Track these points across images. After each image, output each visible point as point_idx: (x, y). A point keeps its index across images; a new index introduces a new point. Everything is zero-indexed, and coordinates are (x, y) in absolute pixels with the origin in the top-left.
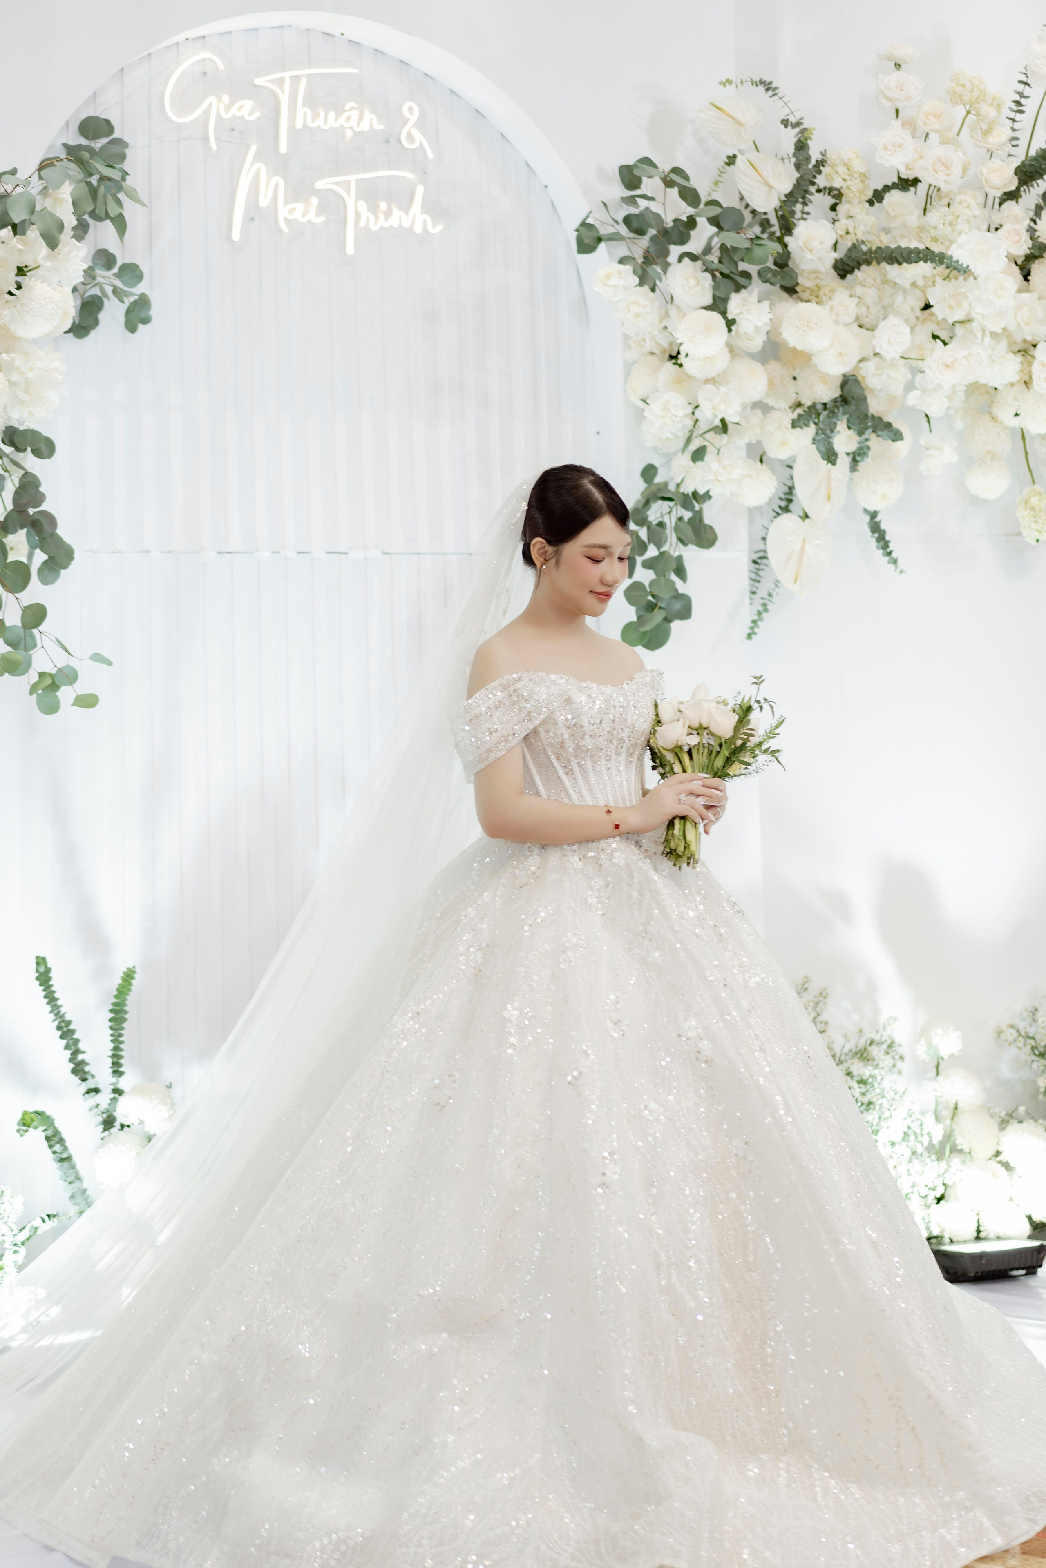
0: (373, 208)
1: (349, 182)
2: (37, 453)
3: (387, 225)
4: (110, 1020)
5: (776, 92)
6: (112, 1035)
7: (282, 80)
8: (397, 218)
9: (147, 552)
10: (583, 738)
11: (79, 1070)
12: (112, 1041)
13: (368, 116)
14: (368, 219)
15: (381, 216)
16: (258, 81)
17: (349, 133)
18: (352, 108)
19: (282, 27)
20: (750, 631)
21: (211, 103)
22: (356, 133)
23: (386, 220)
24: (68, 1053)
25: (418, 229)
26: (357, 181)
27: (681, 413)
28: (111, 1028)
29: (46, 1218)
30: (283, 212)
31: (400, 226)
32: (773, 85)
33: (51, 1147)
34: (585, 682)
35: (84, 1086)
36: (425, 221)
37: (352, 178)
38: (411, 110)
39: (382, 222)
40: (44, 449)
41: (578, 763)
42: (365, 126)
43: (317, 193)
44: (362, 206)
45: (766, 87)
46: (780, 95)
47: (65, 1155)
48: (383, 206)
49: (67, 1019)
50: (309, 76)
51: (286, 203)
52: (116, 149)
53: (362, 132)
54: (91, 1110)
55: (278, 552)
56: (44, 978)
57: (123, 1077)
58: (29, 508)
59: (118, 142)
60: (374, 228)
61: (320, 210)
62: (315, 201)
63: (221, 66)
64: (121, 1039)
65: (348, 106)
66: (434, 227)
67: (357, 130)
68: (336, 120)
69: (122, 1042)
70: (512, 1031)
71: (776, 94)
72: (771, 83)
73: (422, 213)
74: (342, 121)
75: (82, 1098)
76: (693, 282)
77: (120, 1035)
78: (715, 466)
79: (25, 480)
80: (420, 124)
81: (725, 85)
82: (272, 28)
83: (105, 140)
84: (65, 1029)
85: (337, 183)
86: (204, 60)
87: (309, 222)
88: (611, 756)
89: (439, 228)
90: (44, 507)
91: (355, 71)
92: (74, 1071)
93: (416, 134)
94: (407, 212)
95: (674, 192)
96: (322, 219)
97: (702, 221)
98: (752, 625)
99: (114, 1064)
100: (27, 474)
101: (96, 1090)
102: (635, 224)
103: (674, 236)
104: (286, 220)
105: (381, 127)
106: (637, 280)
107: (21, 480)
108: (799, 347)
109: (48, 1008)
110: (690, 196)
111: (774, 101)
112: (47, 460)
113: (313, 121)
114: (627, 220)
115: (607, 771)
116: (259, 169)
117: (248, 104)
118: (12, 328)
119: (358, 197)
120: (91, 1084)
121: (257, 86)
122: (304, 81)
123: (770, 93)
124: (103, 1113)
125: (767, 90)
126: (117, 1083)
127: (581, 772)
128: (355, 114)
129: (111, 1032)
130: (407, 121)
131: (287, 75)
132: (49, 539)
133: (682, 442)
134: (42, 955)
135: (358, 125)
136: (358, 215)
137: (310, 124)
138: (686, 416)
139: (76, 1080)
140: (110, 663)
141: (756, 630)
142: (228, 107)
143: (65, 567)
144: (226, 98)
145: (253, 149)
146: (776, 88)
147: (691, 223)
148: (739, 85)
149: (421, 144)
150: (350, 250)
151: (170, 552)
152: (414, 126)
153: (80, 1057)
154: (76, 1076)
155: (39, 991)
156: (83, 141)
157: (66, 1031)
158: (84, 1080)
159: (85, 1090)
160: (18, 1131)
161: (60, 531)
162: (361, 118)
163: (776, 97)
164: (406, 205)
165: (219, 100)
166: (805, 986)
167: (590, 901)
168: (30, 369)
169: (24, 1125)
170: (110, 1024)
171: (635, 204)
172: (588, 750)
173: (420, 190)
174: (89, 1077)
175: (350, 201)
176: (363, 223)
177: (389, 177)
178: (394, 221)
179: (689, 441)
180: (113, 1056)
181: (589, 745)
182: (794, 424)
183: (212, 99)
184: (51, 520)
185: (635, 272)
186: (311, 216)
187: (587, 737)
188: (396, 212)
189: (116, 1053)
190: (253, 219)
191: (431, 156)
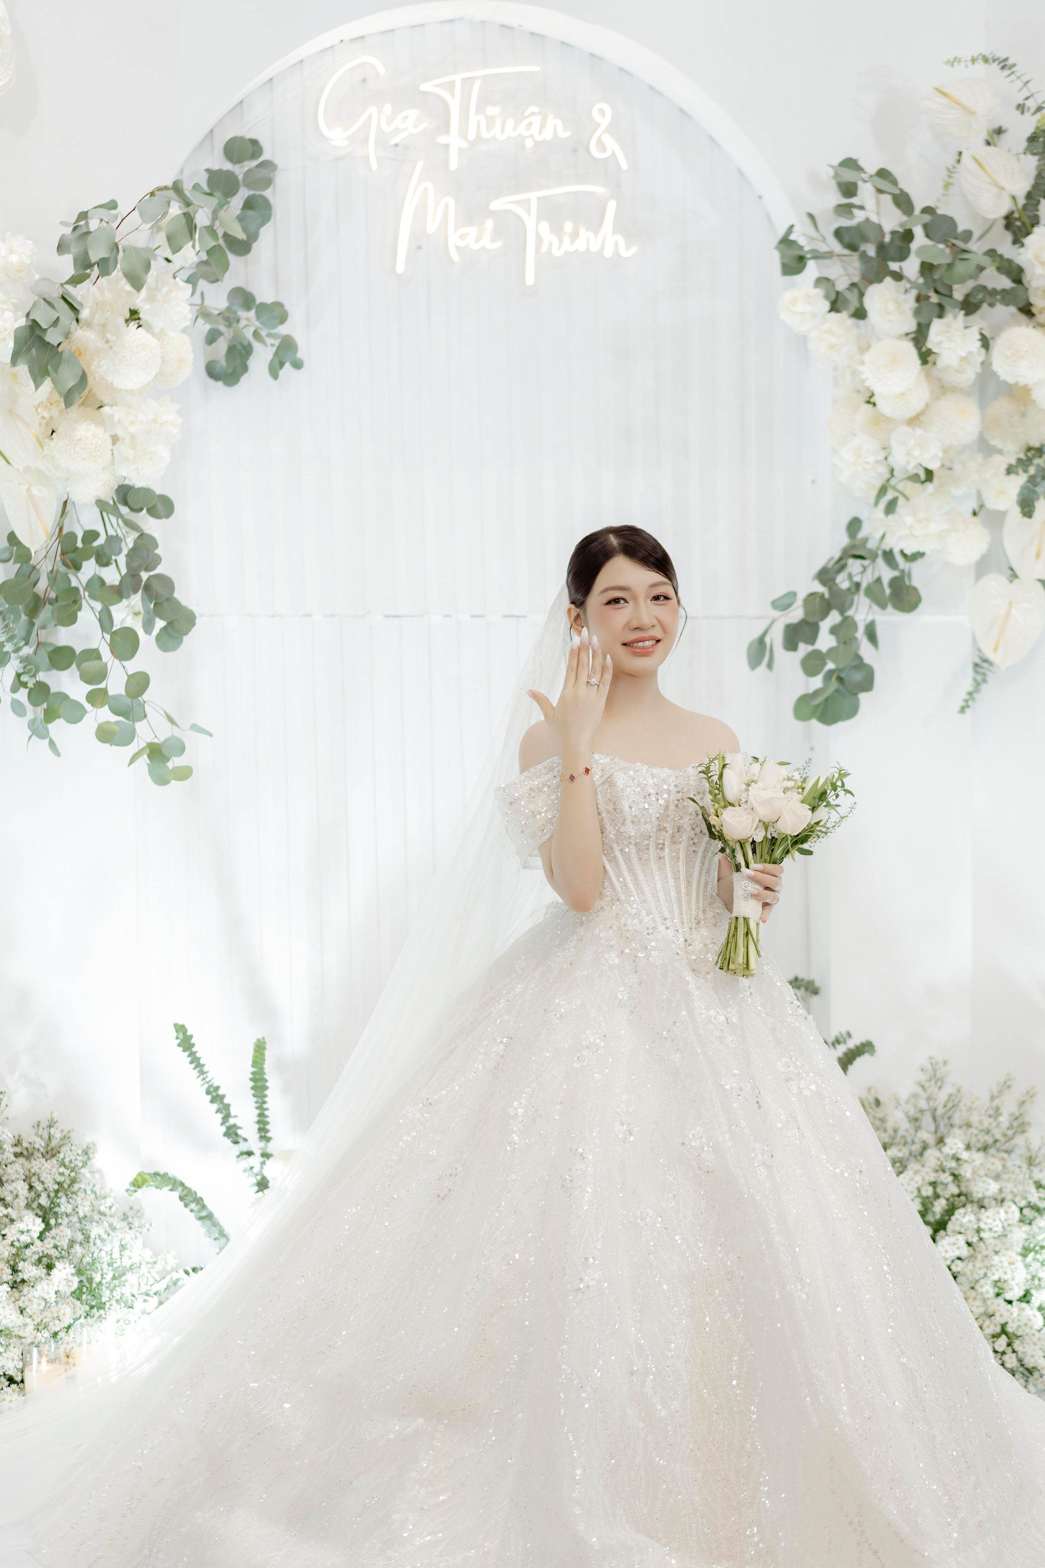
0: (557, 230)
1: (529, 200)
2: (153, 512)
3: (571, 249)
4: (252, 1088)
5: (1014, 69)
6: (256, 1102)
7: (452, 84)
8: (586, 241)
9: (309, 615)
10: (623, 824)
11: (232, 1133)
12: (257, 1108)
13: (553, 122)
14: (551, 243)
15: (566, 239)
16: (425, 87)
17: (529, 143)
18: (533, 114)
19: (452, 20)
20: (964, 704)
21: (371, 115)
22: (536, 143)
23: (572, 243)
24: (220, 1116)
25: (608, 253)
26: (539, 199)
27: (871, 459)
28: (254, 1095)
29: (191, 1271)
30: (454, 240)
31: (588, 249)
32: (1010, 62)
33: (186, 1205)
34: (634, 763)
35: (237, 1150)
36: (616, 243)
37: (533, 196)
38: (602, 112)
39: (567, 246)
40: (160, 507)
41: (622, 850)
42: (548, 135)
43: (494, 214)
44: (544, 228)
45: (1002, 65)
46: (1018, 74)
47: (204, 1214)
48: (568, 226)
49: (215, 1085)
50: (485, 77)
51: (456, 229)
52: (263, 173)
53: (544, 141)
54: (245, 1171)
55: (450, 616)
56: (186, 1043)
57: (272, 1141)
58: (141, 571)
59: (268, 165)
60: (557, 253)
61: (497, 234)
62: (489, 224)
63: (382, 70)
64: (265, 1106)
65: (527, 113)
66: (627, 249)
67: (539, 138)
68: (515, 129)
69: (267, 1109)
70: (515, 1129)
71: (1013, 73)
72: (1006, 60)
73: (615, 232)
74: (521, 129)
75: (235, 1159)
76: (891, 306)
77: (265, 1102)
78: (909, 520)
79: (140, 542)
80: (612, 129)
81: (952, 65)
82: (442, 22)
83: (254, 163)
84: (214, 1094)
85: (517, 203)
86: (364, 64)
87: (483, 248)
88: (663, 844)
89: (634, 250)
90: (159, 570)
91: (536, 68)
92: (226, 1134)
93: (608, 140)
94: (596, 233)
95: (887, 199)
96: (498, 244)
97: (918, 232)
98: (967, 697)
99: (260, 1130)
100: (142, 535)
101: (250, 1154)
102: (847, 239)
103: (892, 252)
104: (458, 248)
105: (567, 134)
106: (827, 305)
107: (135, 542)
108: (1011, 381)
109: (195, 1073)
110: (903, 202)
111: (1012, 82)
112: (164, 520)
113: (489, 129)
114: (839, 234)
115: (658, 860)
116: (426, 189)
117: (413, 114)
118: (110, 378)
119: (539, 219)
120: (243, 1147)
121: (425, 93)
122: (477, 84)
123: (1007, 72)
124: (256, 1175)
125: (1003, 68)
126: (266, 1147)
127: (624, 861)
128: (537, 120)
129: (255, 1099)
130: (598, 125)
131: (457, 78)
132: (165, 604)
133: (875, 492)
134: (180, 1023)
135: (540, 132)
136: (539, 239)
137: (485, 134)
138: (877, 462)
139: (227, 1142)
140: (211, 735)
141: (970, 703)
142: (390, 121)
143: (187, 634)
144: (388, 108)
145: (420, 164)
146: (1014, 65)
147: (908, 236)
148: (969, 63)
149: (613, 153)
150: (530, 280)
151: (333, 616)
152: (605, 131)
153: (232, 1121)
154: (228, 1138)
155: (184, 1057)
156: (228, 166)
157: (215, 1096)
158: (236, 1142)
159: (238, 1153)
160: (127, 1191)
161: (178, 595)
162: (543, 126)
163: (1013, 77)
164: (595, 226)
165: (380, 112)
166: (1008, 1084)
167: (620, 997)
168: (132, 423)
169: (134, 1185)
170: (253, 1092)
171: (851, 215)
172: (630, 837)
173: (612, 206)
174: (241, 1140)
175: (530, 222)
176: (544, 249)
177: (576, 193)
178: (580, 245)
179: (883, 491)
180: (258, 1122)
181: (632, 833)
182: (1010, 471)
183: (373, 110)
184: (167, 583)
185: (827, 297)
186: (488, 243)
187: (628, 822)
188: (584, 234)
189: (261, 1119)
190: (419, 248)
191: (624, 165)
